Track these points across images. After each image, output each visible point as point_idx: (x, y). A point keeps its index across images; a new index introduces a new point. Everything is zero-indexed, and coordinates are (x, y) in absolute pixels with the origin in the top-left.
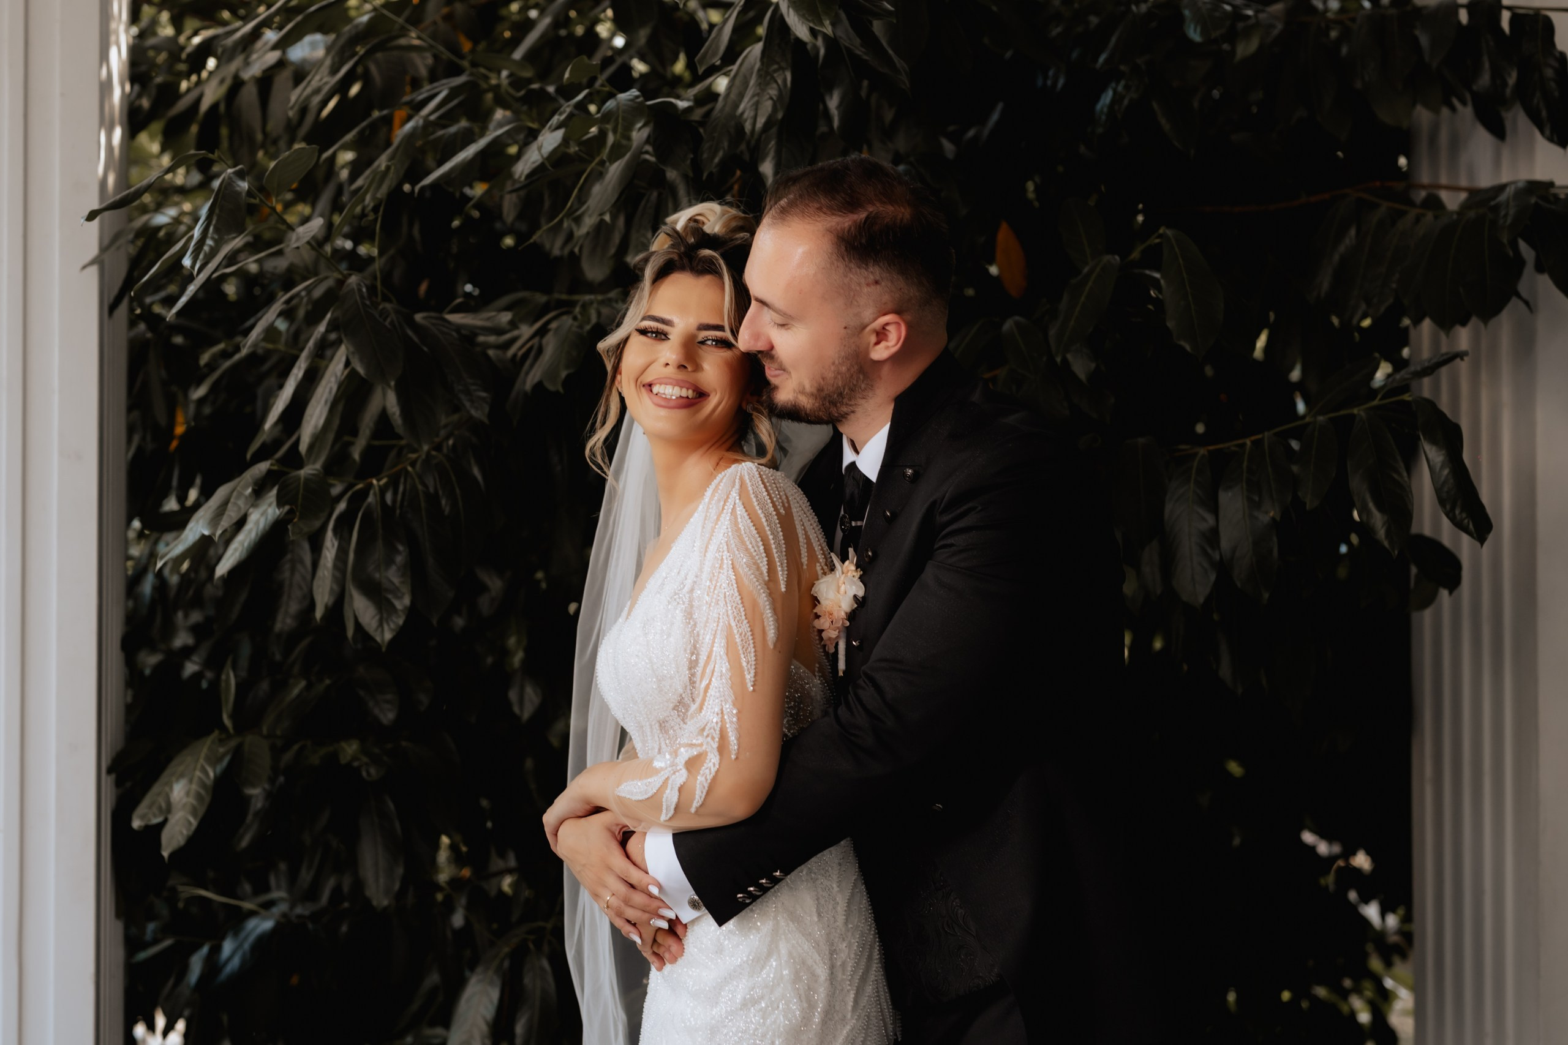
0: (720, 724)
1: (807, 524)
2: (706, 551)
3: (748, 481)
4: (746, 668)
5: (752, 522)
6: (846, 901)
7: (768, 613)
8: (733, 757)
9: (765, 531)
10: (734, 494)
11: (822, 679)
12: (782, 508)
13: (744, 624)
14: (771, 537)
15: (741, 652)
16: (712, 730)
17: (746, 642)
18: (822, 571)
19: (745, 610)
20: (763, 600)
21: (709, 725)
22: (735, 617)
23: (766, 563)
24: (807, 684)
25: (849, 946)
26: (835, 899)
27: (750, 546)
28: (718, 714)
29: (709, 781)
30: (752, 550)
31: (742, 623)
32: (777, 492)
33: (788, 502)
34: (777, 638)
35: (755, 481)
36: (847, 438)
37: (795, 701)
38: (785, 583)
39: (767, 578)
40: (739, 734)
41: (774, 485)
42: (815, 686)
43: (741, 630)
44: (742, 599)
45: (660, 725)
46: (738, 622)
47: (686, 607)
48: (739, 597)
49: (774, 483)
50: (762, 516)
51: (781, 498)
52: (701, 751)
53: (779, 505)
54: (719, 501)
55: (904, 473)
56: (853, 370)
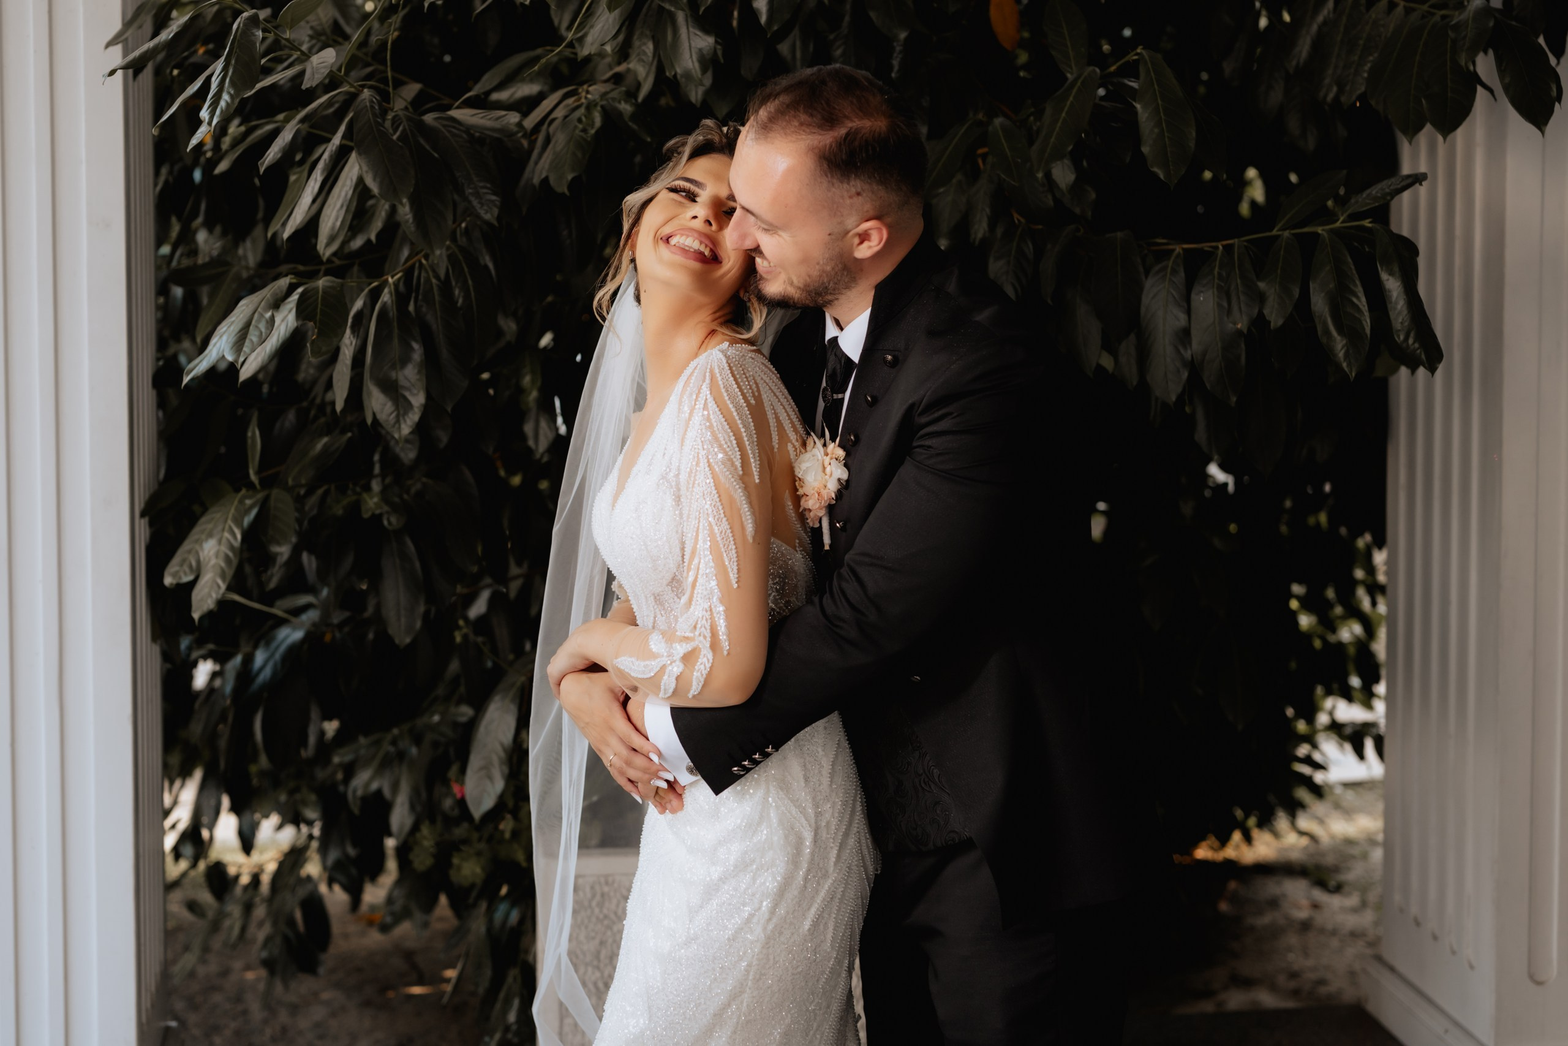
0: (709, 621)
1: (777, 405)
2: (682, 445)
3: (718, 375)
4: (729, 565)
5: (724, 417)
6: (831, 763)
7: (745, 508)
8: (726, 653)
9: (737, 424)
10: (705, 390)
11: (803, 552)
12: (753, 399)
13: (723, 521)
14: (743, 430)
15: (723, 550)
16: (703, 629)
17: (726, 540)
18: (794, 449)
19: (723, 508)
20: (739, 495)
21: (699, 622)
22: (715, 516)
23: (739, 457)
24: (790, 559)
26: (821, 763)
27: (723, 442)
28: (706, 611)
29: (705, 676)
30: (725, 446)
31: (721, 521)
32: (747, 383)
33: (759, 390)
34: (755, 534)
35: (725, 374)
36: (831, 316)
37: (780, 577)
38: (758, 474)
39: (741, 473)
40: (729, 631)
41: (744, 376)
42: (798, 561)
43: (722, 527)
44: (719, 496)
45: (655, 598)
46: (718, 520)
48: (716, 496)
49: (744, 374)
50: (733, 410)
51: (751, 388)
52: (694, 646)
53: (750, 396)
54: (691, 394)
55: (885, 358)
56: (836, 270)
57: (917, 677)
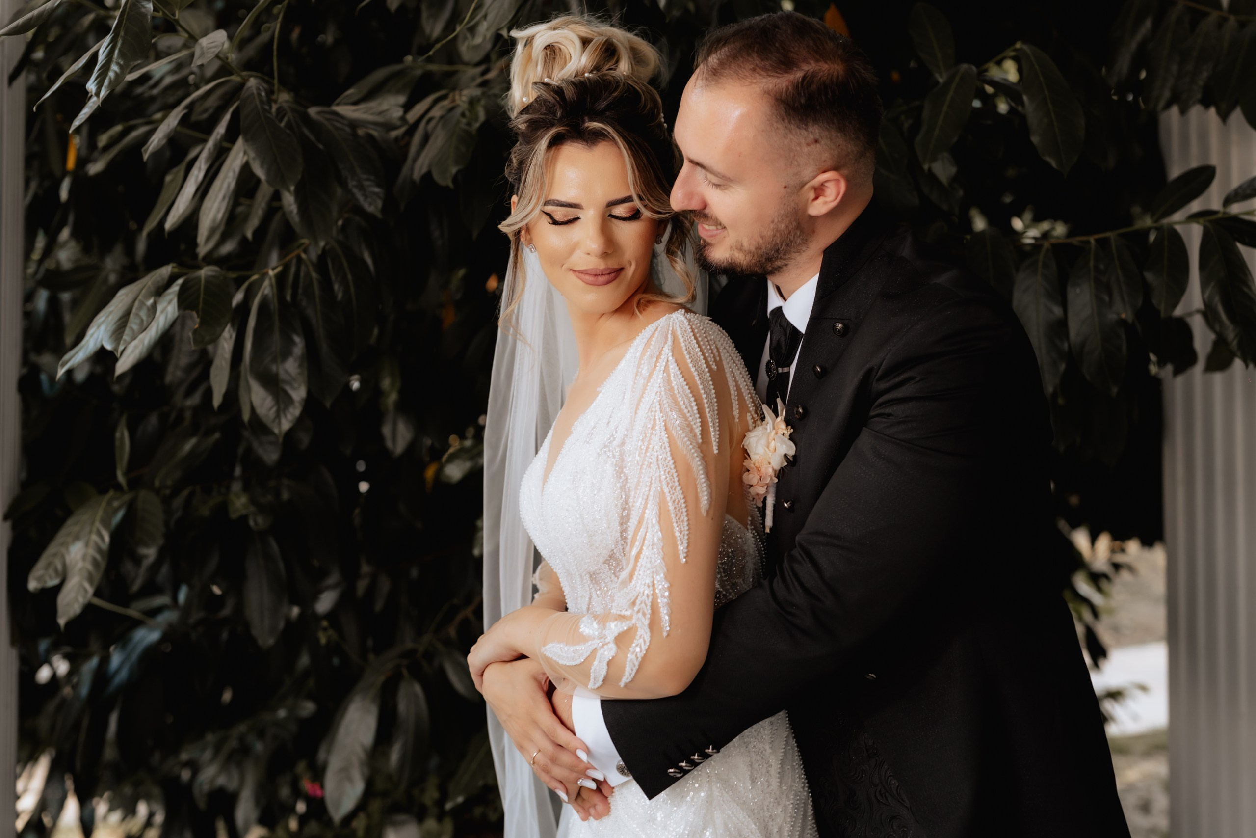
0: (651, 598)
1: (737, 373)
2: (637, 409)
3: (680, 337)
4: (678, 538)
5: (685, 380)
6: (780, 762)
7: (701, 478)
8: (665, 634)
9: (698, 390)
10: (667, 350)
11: (754, 531)
12: (714, 364)
13: (677, 490)
14: (704, 396)
15: (674, 520)
16: (643, 605)
17: (679, 510)
18: (752, 420)
19: (678, 476)
20: (696, 464)
21: (639, 597)
22: (668, 483)
23: (699, 424)
24: (740, 538)
25: (784, 810)
26: (769, 762)
27: (683, 407)
28: (649, 586)
29: (640, 659)
30: (686, 411)
31: (675, 490)
32: (708, 347)
33: (719, 356)
34: (710, 508)
35: (687, 336)
36: (773, 283)
37: (728, 557)
38: (718, 444)
39: (700, 441)
40: (671, 610)
41: (706, 340)
42: (749, 539)
43: (674, 497)
44: (674, 463)
45: (591, 576)
46: (671, 488)
47: (616, 461)
48: (672, 462)
49: (706, 337)
50: (695, 374)
51: (712, 353)
52: (631, 625)
53: (711, 361)
54: (651, 357)
55: (834, 327)
56: (791, 227)
57: (873, 675)
